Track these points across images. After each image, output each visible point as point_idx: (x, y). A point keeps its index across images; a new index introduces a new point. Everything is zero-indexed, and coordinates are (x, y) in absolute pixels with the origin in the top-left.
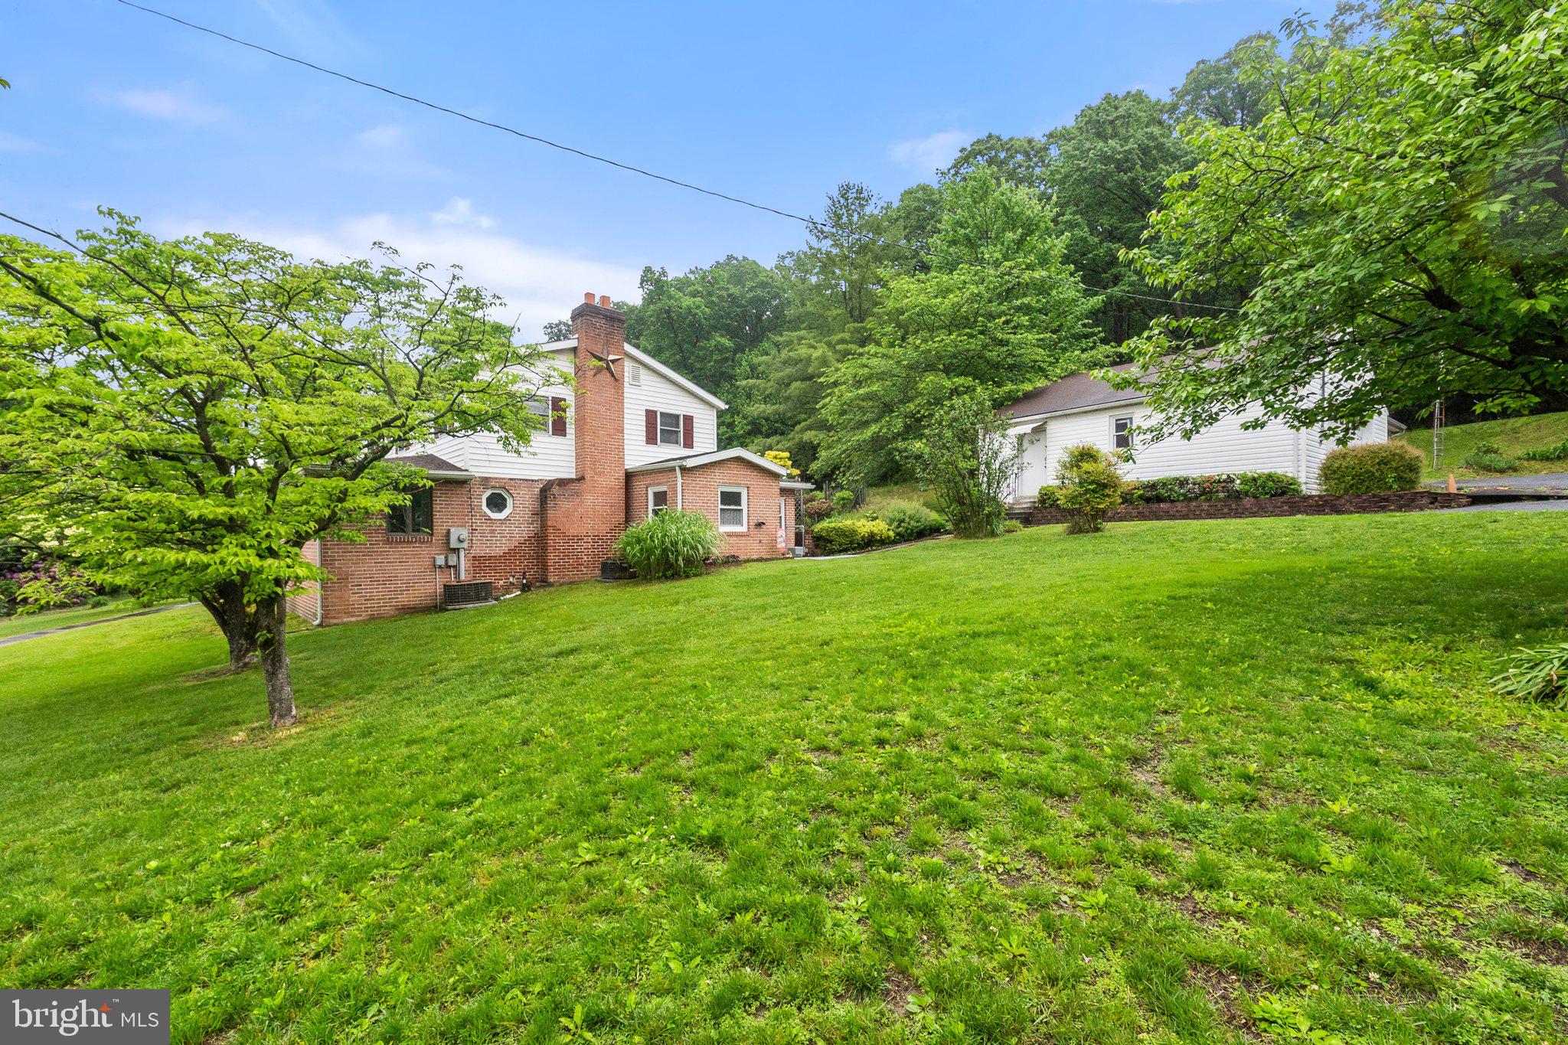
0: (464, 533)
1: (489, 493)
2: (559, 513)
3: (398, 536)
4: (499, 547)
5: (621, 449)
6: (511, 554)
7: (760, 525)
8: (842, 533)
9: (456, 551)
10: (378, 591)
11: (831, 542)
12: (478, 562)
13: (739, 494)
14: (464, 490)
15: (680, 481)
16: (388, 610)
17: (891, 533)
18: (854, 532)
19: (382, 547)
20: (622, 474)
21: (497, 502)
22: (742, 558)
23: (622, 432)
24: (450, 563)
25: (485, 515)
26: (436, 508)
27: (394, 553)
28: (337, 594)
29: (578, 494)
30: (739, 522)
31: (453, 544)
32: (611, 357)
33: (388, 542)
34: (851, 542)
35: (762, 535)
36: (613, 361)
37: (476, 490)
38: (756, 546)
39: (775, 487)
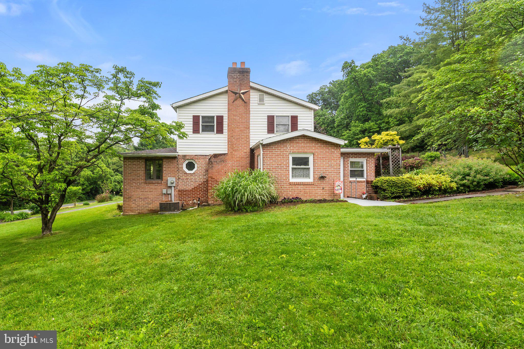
0: (174, 179)
1: (187, 162)
2: (214, 170)
3: (149, 181)
4: (190, 186)
5: (248, 137)
6: (195, 189)
7: (323, 178)
8: (394, 184)
9: (170, 187)
10: (141, 203)
11: (384, 190)
12: (182, 193)
13: (308, 158)
14: (175, 161)
15: (262, 152)
16: (145, 211)
17: (454, 185)
18: (409, 184)
19: (143, 185)
20: (248, 150)
21: (190, 166)
22: (304, 199)
23: (249, 128)
24: (168, 193)
25: (184, 171)
26: (164, 169)
27: (148, 188)
28: (128, 203)
29: (224, 161)
30: (308, 176)
31: (169, 185)
32: (242, 91)
33: (146, 183)
34: (404, 192)
35: (325, 184)
36: (243, 93)
37: (181, 161)
38: (320, 191)
39: (336, 153)
